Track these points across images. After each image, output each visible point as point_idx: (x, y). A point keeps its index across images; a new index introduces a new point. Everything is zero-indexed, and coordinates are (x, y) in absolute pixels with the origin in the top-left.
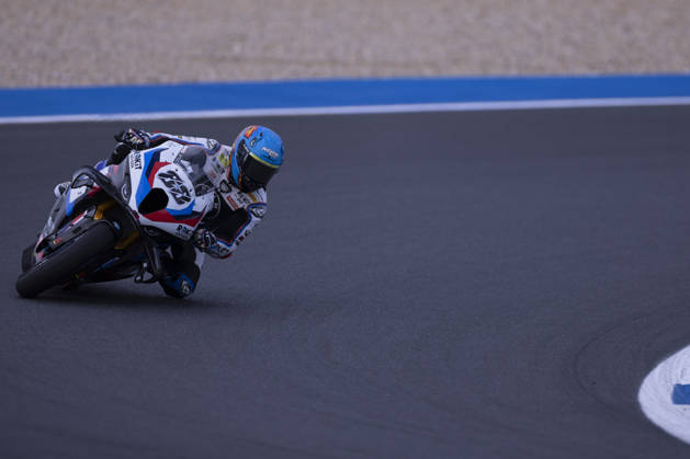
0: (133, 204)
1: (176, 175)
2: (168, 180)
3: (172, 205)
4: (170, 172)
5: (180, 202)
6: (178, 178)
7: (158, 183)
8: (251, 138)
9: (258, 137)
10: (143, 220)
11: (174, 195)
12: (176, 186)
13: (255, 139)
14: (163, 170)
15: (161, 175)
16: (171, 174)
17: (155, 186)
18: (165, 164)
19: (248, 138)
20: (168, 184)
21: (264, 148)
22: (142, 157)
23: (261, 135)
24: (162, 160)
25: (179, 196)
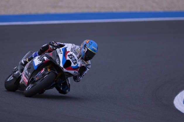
0: (61, 65)
1: (72, 55)
2: (71, 57)
3: (73, 65)
4: (71, 54)
5: (75, 64)
6: (73, 56)
7: (68, 58)
8: (88, 44)
9: (91, 43)
11: (73, 62)
12: (73, 59)
13: (90, 44)
14: (69, 54)
15: (68, 55)
16: (71, 55)
17: (67, 59)
18: (69, 52)
19: (87, 43)
20: (71, 58)
21: (93, 47)
22: (62, 50)
23: (92, 43)
24: (68, 51)
25: (74, 62)
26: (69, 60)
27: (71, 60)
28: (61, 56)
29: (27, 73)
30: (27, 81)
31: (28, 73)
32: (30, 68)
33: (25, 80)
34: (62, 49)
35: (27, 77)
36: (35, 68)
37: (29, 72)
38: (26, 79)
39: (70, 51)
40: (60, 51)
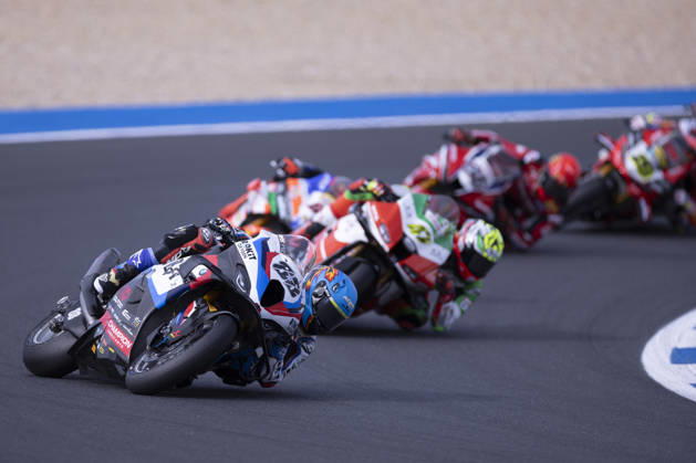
0: (254, 296)
1: (287, 266)
2: (282, 271)
3: (288, 298)
4: (282, 263)
5: (293, 295)
6: (290, 270)
7: (274, 275)
8: (333, 283)
9: (341, 284)
10: (264, 313)
11: (289, 287)
12: (290, 278)
14: (275, 260)
15: (275, 266)
16: (283, 265)
17: (272, 278)
18: (275, 254)
19: (330, 281)
20: (283, 275)
21: (345, 297)
22: (253, 247)
24: (272, 250)
25: (292, 288)
26: (276, 283)
27: (282, 281)
28: (252, 267)
29: (128, 318)
30: (129, 345)
31: (132, 319)
32: (139, 302)
33: (119, 339)
34: (254, 243)
35: (129, 331)
36: (158, 303)
37: (132, 313)
38: (123, 338)
39: (278, 251)
40: (249, 250)
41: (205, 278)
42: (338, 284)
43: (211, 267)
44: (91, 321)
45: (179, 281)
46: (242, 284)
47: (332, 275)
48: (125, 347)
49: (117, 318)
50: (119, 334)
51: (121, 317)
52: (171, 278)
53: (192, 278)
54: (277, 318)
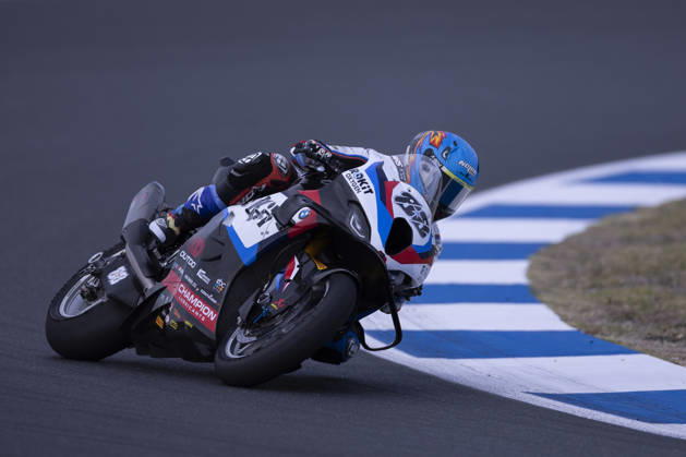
0: (377, 242)
1: (412, 197)
2: (406, 205)
3: (417, 239)
4: (404, 194)
5: (423, 235)
6: (416, 202)
7: (398, 212)
8: (441, 148)
9: (452, 146)
11: (417, 225)
12: (416, 213)
14: (397, 192)
15: (398, 199)
16: (406, 197)
17: (396, 216)
18: (395, 183)
19: (437, 147)
20: (409, 211)
21: (461, 162)
22: (366, 177)
23: (455, 143)
24: (390, 179)
25: (421, 227)
26: (401, 221)
27: (408, 219)
28: (369, 202)
29: (207, 280)
30: (212, 315)
31: (213, 282)
32: (219, 257)
33: (198, 309)
34: (367, 171)
35: (210, 297)
36: (246, 260)
37: (212, 275)
38: (203, 307)
39: (398, 179)
40: (362, 182)
41: (309, 222)
42: (448, 149)
43: (314, 207)
44: (149, 284)
45: (272, 228)
46: (359, 227)
47: (438, 139)
48: (207, 319)
49: (190, 281)
50: (197, 303)
51: (196, 279)
52: (260, 224)
53: (291, 224)
54: (405, 268)
